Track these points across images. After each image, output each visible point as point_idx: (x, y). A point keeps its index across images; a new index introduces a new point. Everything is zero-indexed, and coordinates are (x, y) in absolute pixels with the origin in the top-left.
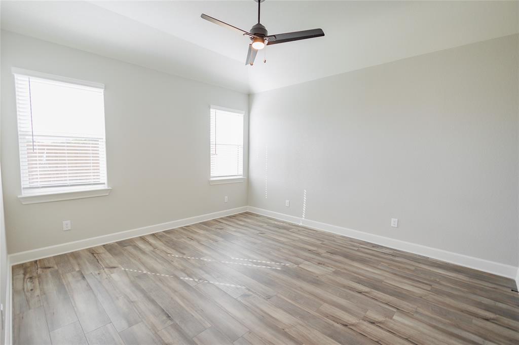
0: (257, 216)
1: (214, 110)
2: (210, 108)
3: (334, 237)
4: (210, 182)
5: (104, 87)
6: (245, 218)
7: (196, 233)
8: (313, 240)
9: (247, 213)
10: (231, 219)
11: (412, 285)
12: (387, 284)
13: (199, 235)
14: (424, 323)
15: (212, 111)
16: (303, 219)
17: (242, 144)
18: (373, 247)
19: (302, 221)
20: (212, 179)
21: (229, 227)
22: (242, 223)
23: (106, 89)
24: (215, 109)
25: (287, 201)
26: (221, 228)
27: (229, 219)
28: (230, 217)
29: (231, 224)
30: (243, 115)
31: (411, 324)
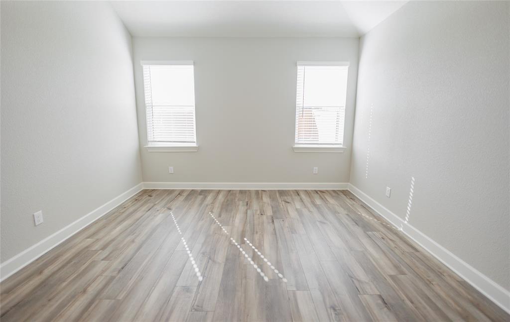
1: (302, 67)
2: (296, 65)
4: (293, 149)
5: (192, 63)
15: (300, 69)
16: (406, 222)
17: (345, 106)
19: (403, 225)
20: (296, 146)
23: (194, 64)
24: (303, 65)
25: (388, 188)
26: (290, 201)
30: (347, 67)
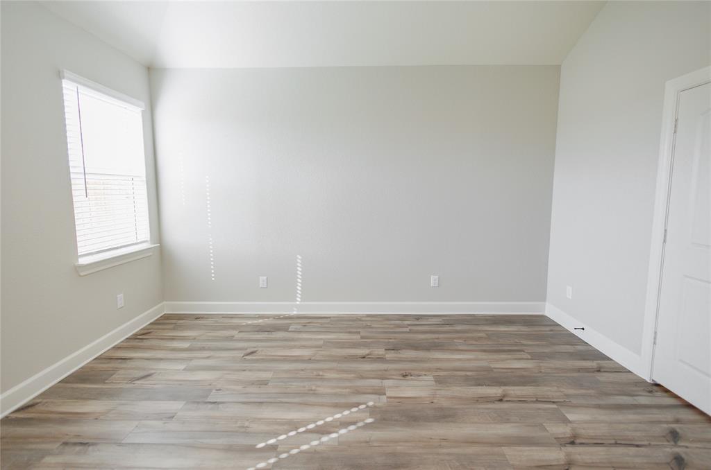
0: (198, 317)
2: (61, 79)
3: (360, 320)
4: (78, 269)
6: (174, 329)
7: (78, 417)
8: (344, 337)
9: (166, 318)
10: (146, 343)
11: (516, 359)
12: (499, 370)
13: (97, 418)
14: (589, 407)
15: (69, 87)
16: (298, 303)
17: (144, 175)
18: (418, 319)
19: (297, 307)
20: (82, 261)
21: (162, 365)
22: (186, 345)
25: (262, 279)
26: (142, 373)
27: (135, 343)
28: (135, 337)
29: (159, 354)
30: (139, 111)
31: (587, 417)
